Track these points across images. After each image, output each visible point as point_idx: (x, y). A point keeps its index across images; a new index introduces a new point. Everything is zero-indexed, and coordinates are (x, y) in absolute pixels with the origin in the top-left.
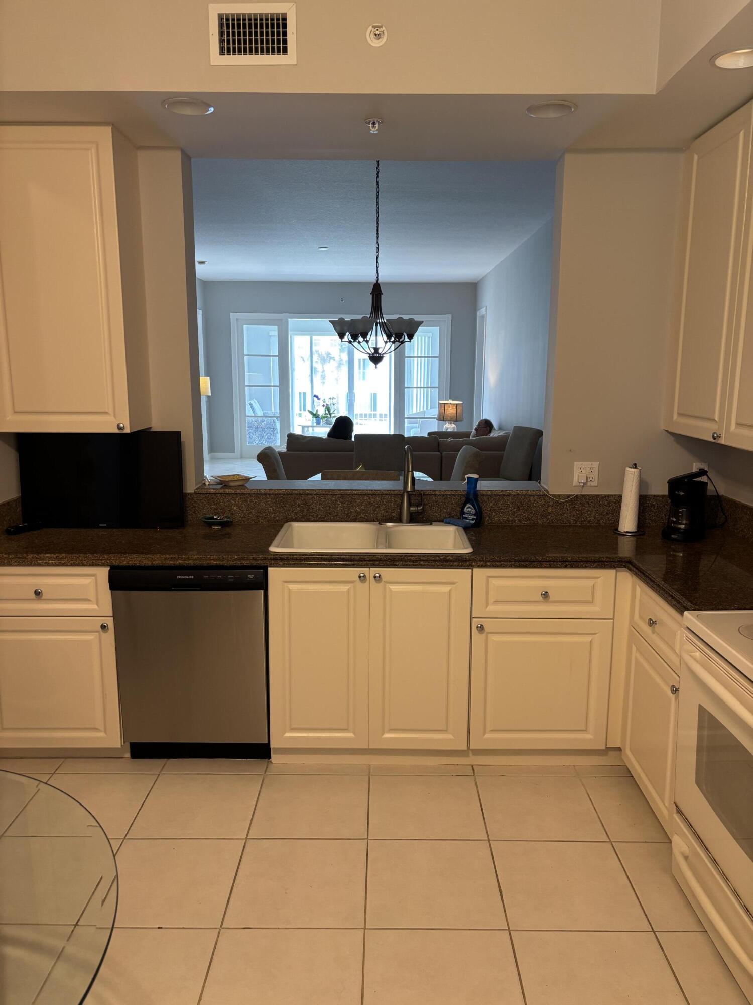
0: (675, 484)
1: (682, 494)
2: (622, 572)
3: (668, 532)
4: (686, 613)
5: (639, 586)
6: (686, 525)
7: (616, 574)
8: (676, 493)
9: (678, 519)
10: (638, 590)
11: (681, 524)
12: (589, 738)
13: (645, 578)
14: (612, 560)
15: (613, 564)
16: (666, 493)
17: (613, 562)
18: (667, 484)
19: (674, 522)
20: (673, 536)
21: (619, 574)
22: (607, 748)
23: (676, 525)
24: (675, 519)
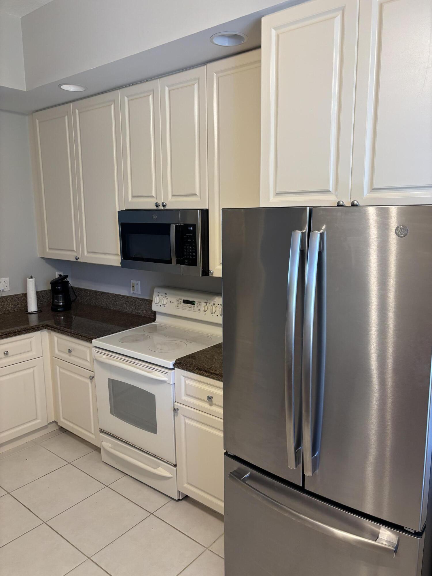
0: (54, 283)
1: (59, 288)
2: (44, 331)
3: (54, 308)
4: (93, 341)
5: (56, 336)
6: (62, 303)
7: (41, 334)
8: (57, 288)
9: (58, 300)
10: (56, 338)
11: (61, 303)
12: (39, 422)
13: (61, 331)
14: (38, 327)
15: (40, 328)
16: (50, 288)
17: (39, 327)
18: (50, 284)
19: (57, 303)
20: (58, 309)
21: (42, 333)
22: (48, 423)
23: (58, 304)
24: (57, 301)
